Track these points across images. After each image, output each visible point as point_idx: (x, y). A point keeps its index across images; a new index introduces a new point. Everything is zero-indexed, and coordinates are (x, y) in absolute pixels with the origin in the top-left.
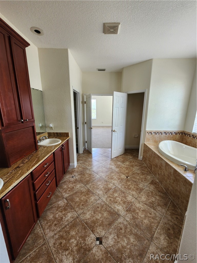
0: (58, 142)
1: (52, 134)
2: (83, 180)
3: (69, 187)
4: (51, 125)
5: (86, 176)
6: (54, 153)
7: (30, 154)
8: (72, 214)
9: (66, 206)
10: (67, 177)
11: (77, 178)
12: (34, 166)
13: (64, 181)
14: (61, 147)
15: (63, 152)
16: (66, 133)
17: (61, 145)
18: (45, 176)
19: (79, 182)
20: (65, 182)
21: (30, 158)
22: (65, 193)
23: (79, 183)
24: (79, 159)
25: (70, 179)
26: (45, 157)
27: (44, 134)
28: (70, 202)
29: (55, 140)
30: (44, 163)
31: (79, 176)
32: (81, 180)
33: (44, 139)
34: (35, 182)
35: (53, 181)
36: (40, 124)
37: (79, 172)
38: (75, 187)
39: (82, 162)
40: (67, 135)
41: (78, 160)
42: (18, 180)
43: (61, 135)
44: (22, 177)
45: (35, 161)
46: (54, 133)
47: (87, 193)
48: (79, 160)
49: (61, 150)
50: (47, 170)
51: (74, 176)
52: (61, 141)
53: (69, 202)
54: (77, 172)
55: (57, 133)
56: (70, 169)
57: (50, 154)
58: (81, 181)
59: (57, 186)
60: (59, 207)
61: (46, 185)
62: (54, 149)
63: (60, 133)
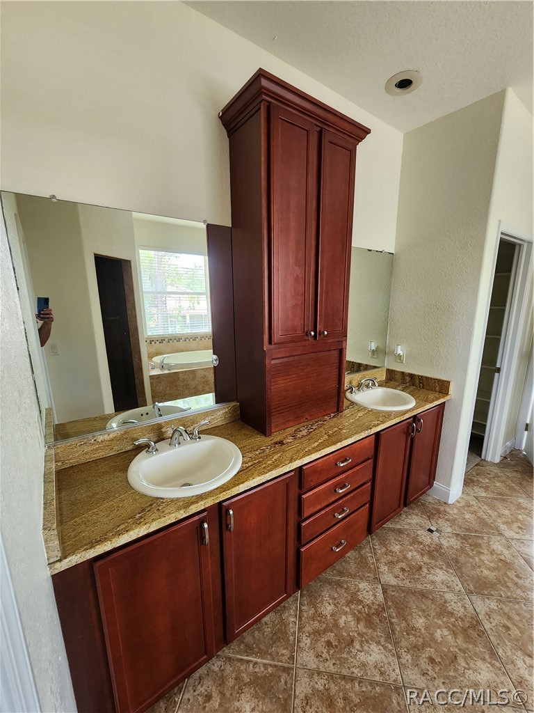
0: (405, 403)
1: (398, 377)
2: (465, 563)
3: (405, 557)
4: (400, 351)
5: (483, 558)
6: (378, 434)
7: (319, 419)
8: (383, 657)
9: (378, 613)
10: (412, 520)
11: (445, 543)
12: (309, 453)
13: (399, 527)
14: (410, 424)
15: (412, 439)
16: (439, 381)
17: (407, 416)
18: (335, 491)
19: (448, 565)
20: (400, 532)
21: (314, 427)
22: (386, 568)
23: (444, 567)
24: (475, 479)
25: (419, 532)
26: (346, 439)
27: (376, 370)
28: (393, 612)
29: (399, 395)
30: (341, 455)
31: (456, 543)
32: (457, 561)
33: (370, 385)
34: (304, 496)
35: (359, 511)
36: (373, 343)
37: (461, 527)
38: (425, 570)
39: (484, 494)
40: (442, 387)
41: (468, 482)
42: (262, 477)
43: (423, 385)
44: (273, 472)
45: (320, 441)
46: (403, 373)
47: (464, 630)
48: (473, 481)
49: (406, 430)
50: (346, 477)
51: (437, 530)
52: (413, 404)
53: (389, 608)
54: (453, 522)
55: (412, 376)
56: (432, 496)
57: (363, 435)
58: (454, 564)
59: (370, 531)
60: (354, 599)
61: (334, 516)
62: (383, 422)
63: (421, 378)
